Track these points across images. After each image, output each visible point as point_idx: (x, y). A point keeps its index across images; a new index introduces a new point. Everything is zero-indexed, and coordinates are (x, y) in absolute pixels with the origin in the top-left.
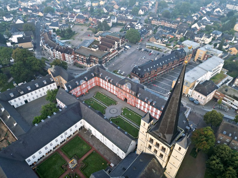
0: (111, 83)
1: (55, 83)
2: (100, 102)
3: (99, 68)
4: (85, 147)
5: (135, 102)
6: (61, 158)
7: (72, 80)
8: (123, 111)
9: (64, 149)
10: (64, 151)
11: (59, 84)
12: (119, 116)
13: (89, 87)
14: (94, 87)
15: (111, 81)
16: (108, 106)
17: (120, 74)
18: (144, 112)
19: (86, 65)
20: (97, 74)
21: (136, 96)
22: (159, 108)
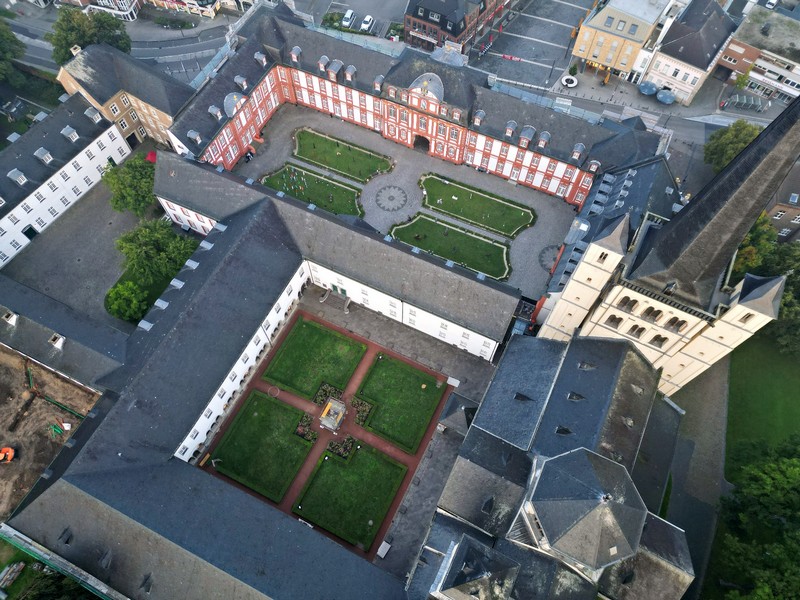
0: (349, 86)
1: (113, 129)
2: (327, 174)
3: (281, 23)
4: (343, 350)
5: (465, 146)
6: (279, 405)
7: (192, 107)
8: (425, 193)
9: (276, 374)
10: (277, 379)
11: (130, 129)
12: (419, 213)
13: (262, 118)
14: (277, 109)
15: (349, 78)
16: (364, 183)
17: (355, 27)
18: (498, 176)
19: (194, 10)
20: (277, 51)
21: (468, 123)
22: (561, 156)
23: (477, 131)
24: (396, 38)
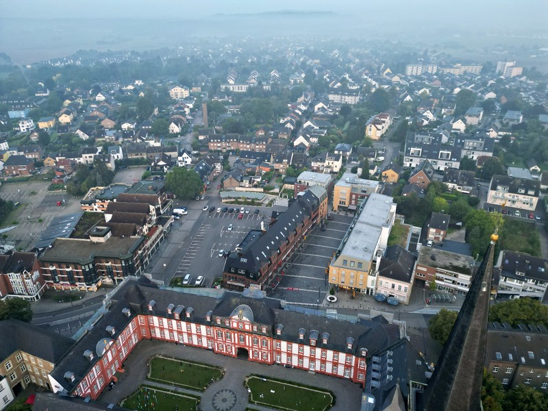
0: (188, 321)
1: (4, 382)
2: (173, 388)
3: (141, 288)
5: (273, 350)
7: (71, 353)
8: (249, 391)
11: (19, 379)
12: (247, 409)
13: (124, 353)
14: (136, 345)
15: (188, 316)
16: (203, 391)
17: (191, 283)
18: (300, 369)
19: (83, 288)
20: (138, 305)
21: (272, 334)
22: (340, 348)
23: (280, 338)
24: (218, 287)
